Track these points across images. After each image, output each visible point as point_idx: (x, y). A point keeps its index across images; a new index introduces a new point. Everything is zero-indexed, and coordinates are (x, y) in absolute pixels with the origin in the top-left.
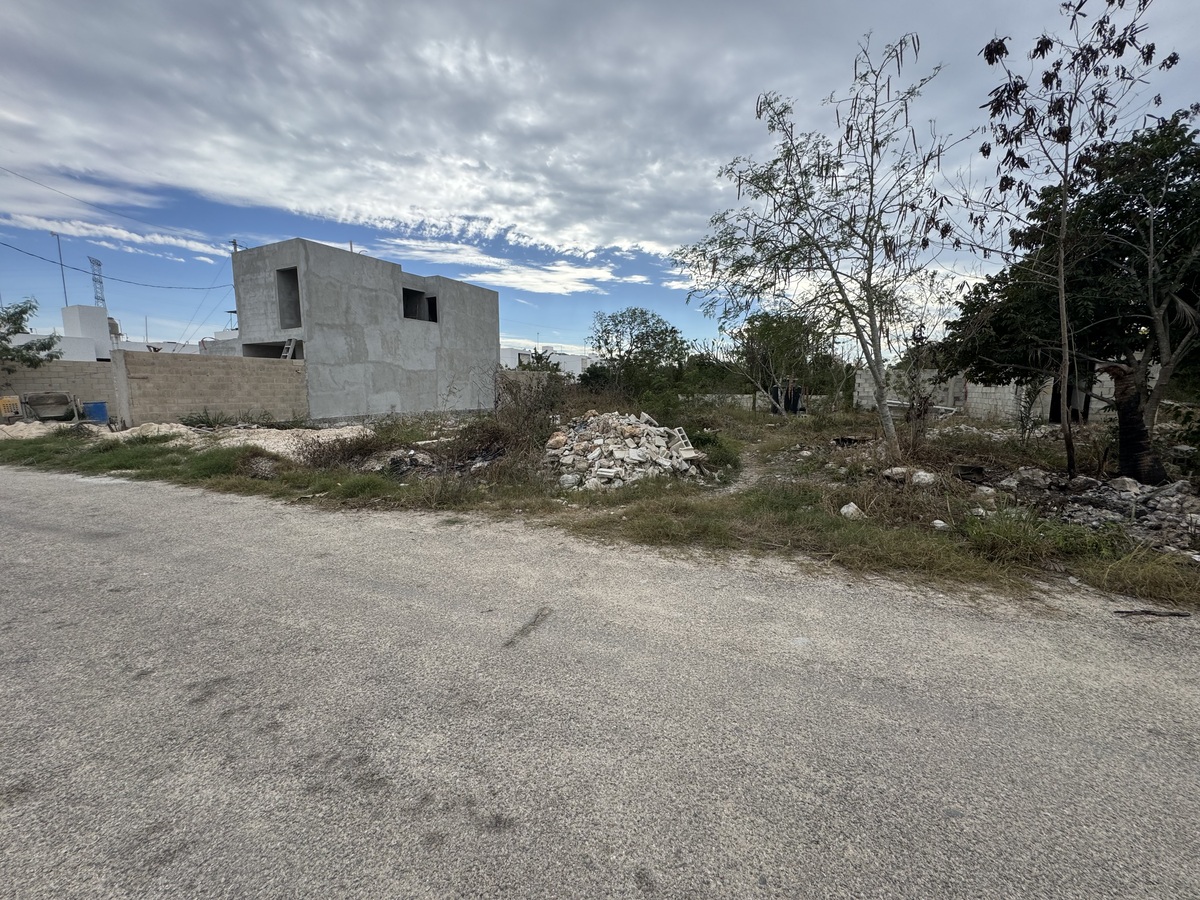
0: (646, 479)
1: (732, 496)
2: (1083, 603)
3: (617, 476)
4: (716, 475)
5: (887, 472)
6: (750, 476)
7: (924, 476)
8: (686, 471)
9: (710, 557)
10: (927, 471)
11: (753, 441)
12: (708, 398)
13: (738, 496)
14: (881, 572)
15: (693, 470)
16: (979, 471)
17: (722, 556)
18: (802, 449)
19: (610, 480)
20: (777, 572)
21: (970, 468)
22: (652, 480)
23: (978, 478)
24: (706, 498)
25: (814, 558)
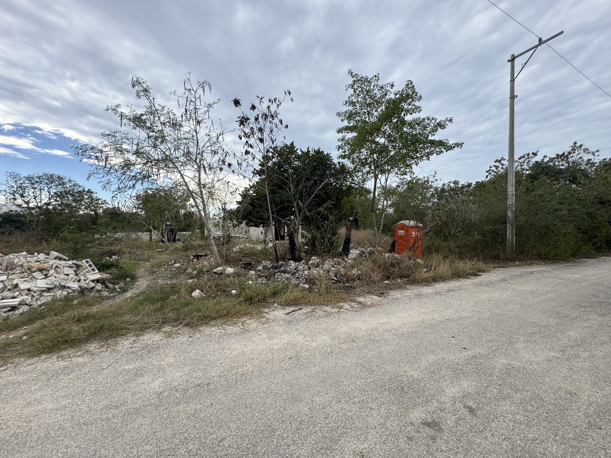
0: (55, 300)
1: (128, 299)
2: (277, 313)
3: (22, 303)
4: (117, 287)
5: (215, 270)
6: (143, 284)
7: (230, 270)
8: (93, 288)
9: (103, 346)
10: (231, 267)
11: (147, 260)
12: (119, 235)
13: (132, 298)
14: (207, 324)
15: (99, 286)
16: (250, 264)
17: (112, 343)
18: (175, 263)
19: (14, 308)
20: (150, 342)
21: (247, 263)
22: (60, 300)
23: (250, 268)
24: (106, 305)
25: (174, 326)
